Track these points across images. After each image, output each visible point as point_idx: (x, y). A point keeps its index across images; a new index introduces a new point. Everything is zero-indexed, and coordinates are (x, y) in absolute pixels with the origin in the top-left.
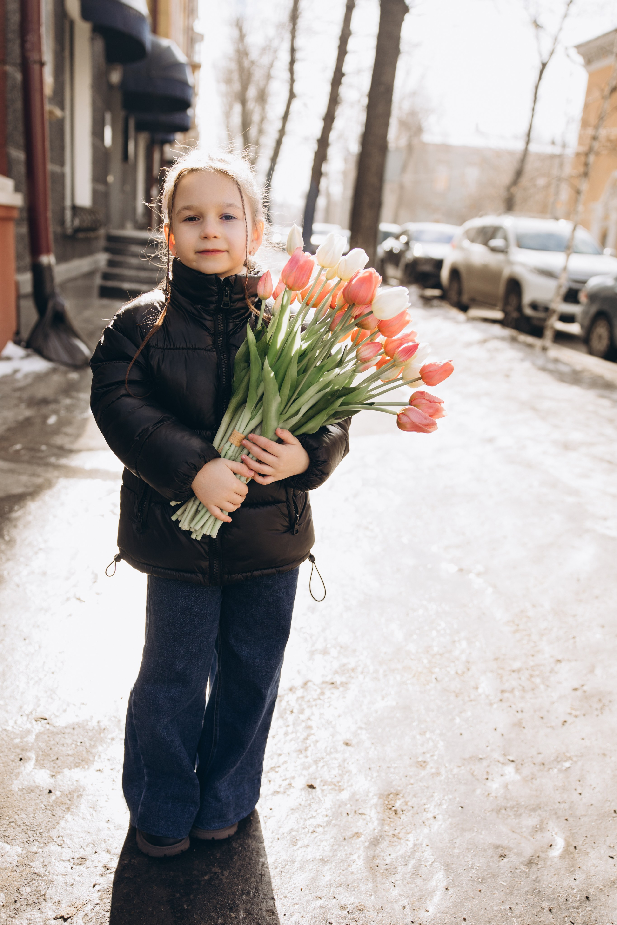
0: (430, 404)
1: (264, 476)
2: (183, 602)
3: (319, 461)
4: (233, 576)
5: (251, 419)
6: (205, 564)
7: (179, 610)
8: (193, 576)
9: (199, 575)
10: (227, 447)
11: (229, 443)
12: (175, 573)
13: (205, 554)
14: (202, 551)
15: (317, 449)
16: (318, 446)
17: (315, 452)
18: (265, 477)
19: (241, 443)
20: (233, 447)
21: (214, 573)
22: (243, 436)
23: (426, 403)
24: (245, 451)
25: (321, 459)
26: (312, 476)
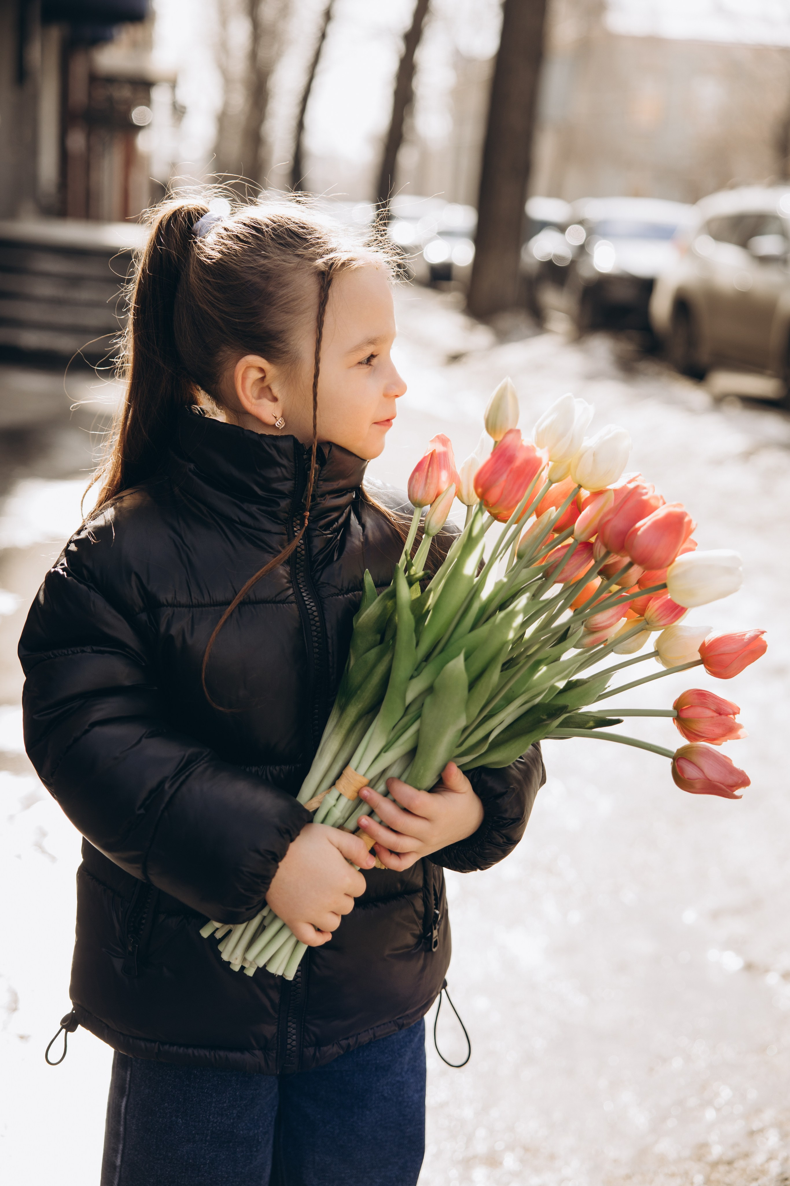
0: (720, 717)
1: (398, 855)
2: (217, 1122)
3: (505, 819)
4: (324, 1049)
5: (385, 749)
6: (269, 1030)
7: (208, 1138)
8: (247, 1056)
9: (257, 1052)
10: (331, 799)
11: (335, 793)
12: (208, 1054)
13: (271, 1011)
14: (267, 1003)
15: (502, 795)
16: (504, 790)
17: (498, 801)
18: (402, 857)
19: (358, 793)
20: (344, 801)
21: (289, 1046)
22: (365, 781)
23: (712, 717)
24: (365, 809)
25: (507, 815)
26: (487, 847)
